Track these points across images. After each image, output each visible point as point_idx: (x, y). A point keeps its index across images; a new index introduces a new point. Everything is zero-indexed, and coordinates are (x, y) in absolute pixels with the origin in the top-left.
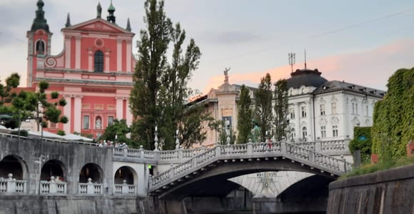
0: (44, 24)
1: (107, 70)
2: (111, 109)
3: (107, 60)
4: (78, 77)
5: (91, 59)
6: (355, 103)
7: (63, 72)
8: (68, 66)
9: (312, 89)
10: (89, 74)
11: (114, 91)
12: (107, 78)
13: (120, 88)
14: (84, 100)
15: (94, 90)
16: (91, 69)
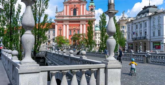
1: (77, 15)
2: (78, 28)
3: (77, 12)
4: (68, 18)
5: (72, 12)
7: (63, 17)
8: (65, 15)
10: (71, 17)
11: (79, 22)
12: (77, 17)
13: (81, 21)
14: (70, 25)
15: (73, 22)
16: (72, 15)
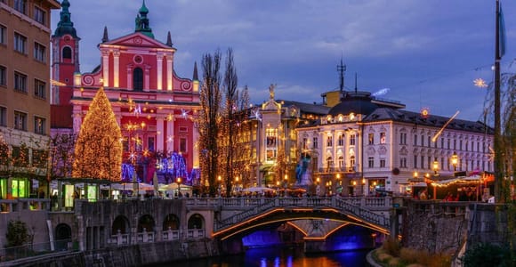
0: (70, 27)
1: (147, 89)
2: (151, 130)
3: (147, 78)
4: (116, 97)
5: (130, 77)
6: (404, 133)
8: (106, 84)
9: (360, 117)
10: (128, 93)
12: (146, 97)
14: (123, 120)
16: (130, 87)
